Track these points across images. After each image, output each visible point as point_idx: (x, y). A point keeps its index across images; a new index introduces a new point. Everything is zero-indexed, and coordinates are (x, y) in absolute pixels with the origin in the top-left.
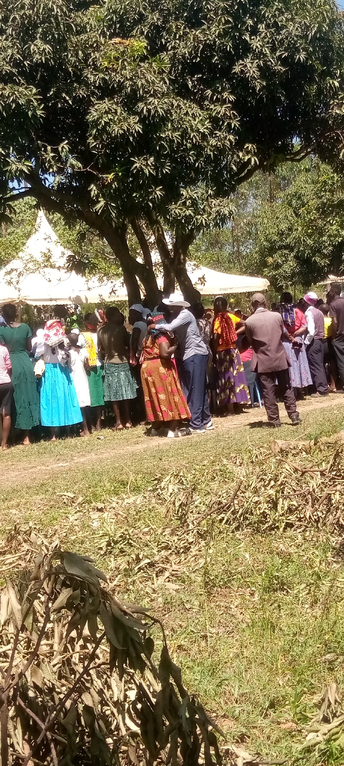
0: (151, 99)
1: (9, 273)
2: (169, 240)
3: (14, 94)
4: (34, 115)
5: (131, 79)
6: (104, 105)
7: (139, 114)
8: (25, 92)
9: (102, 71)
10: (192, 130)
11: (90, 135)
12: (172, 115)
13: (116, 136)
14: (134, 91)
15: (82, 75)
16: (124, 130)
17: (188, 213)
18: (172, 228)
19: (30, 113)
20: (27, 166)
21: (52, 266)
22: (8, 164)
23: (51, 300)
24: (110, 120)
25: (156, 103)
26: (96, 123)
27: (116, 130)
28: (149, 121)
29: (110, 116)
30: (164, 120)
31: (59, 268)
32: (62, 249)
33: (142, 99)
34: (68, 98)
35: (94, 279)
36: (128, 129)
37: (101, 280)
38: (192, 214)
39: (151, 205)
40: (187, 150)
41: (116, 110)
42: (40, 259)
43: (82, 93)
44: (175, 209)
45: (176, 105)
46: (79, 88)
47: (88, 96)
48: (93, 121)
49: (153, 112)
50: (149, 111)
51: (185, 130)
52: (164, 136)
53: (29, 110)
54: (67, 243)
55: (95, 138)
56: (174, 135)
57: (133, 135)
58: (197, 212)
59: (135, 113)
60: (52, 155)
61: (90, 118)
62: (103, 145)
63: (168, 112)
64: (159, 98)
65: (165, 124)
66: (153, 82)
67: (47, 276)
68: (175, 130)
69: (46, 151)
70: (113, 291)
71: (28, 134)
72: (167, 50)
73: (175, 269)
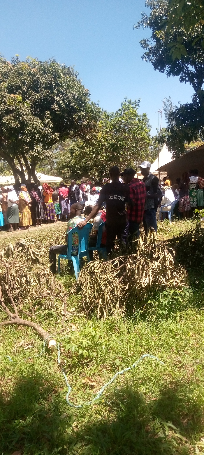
0: (24, 116)
2: (29, 163)
6: (8, 117)
7: (20, 121)
10: (38, 127)
16: (15, 126)
25: (26, 118)
27: (12, 126)
29: (10, 121)
33: (21, 116)
38: (38, 155)
39: (24, 151)
40: (36, 134)
41: (12, 119)
44: (32, 153)
45: (32, 118)
48: (4, 122)
49: (24, 121)
52: (28, 129)
57: (18, 128)
66: (25, 111)
72: (28, 99)
73: (31, 173)
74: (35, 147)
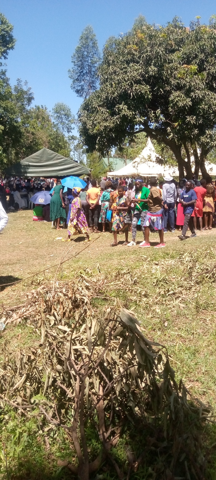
0: (197, 91)
1: (135, 162)
2: (199, 152)
3: (140, 88)
4: (148, 98)
5: (189, 82)
6: (177, 93)
7: (191, 97)
8: (145, 88)
9: (177, 79)
10: (213, 105)
11: (170, 106)
12: (205, 98)
13: (181, 107)
14: (190, 88)
15: (169, 80)
16: (184, 104)
17: (208, 141)
18: (200, 146)
19: (146, 97)
20: (143, 119)
21: (151, 161)
22: (135, 118)
23: (149, 174)
24: (179, 100)
25: (199, 93)
26: (172, 101)
27: (181, 104)
28: (195, 101)
29: (179, 98)
30: (201, 100)
31: (153, 162)
32: (155, 154)
33: (193, 91)
34: (162, 91)
35: (167, 167)
36: (186, 104)
37: (170, 167)
38: (210, 141)
39: (192, 137)
40: (210, 114)
41: (181, 96)
42: (147, 158)
43: (168, 88)
44: (203, 139)
45: (207, 94)
46: (167, 87)
47: (171, 90)
48: (172, 100)
49: (197, 97)
50: (195, 96)
51: (210, 105)
52: (201, 107)
53: (146, 95)
54: (157, 152)
55: (172, 108)
56: (206, 107)
57: (188, 106)
58: (212, 140)
59: (190, 97)
60: (153, 115)
61: (170, 99)
62: (175, 110)
63: (203, 97)
64: (200, 90)
65: (202, 102)
66: (199, 84)
67: (149, 165)
68: (206, 105)
69: (151, 113)
70: (174, 172)
71: (144, 106)
72: (206, 70)
73: (200, 164)
74: (207, 132)
